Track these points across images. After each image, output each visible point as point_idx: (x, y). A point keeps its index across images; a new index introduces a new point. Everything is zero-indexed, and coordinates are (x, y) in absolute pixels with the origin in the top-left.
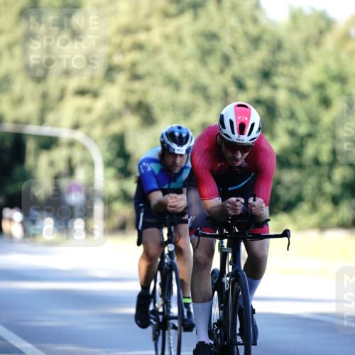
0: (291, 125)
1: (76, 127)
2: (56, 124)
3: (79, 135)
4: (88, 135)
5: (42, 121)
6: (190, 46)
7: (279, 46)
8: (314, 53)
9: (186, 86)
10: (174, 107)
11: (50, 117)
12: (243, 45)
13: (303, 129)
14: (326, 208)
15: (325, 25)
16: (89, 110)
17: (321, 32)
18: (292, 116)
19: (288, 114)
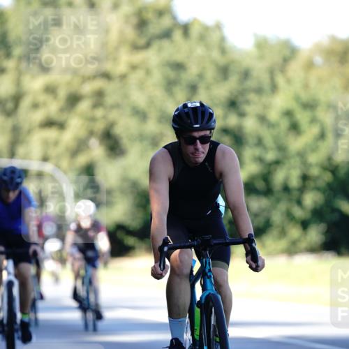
0: (257, 152)
1: (45, 159)
2: (26, 157)
3: (48, 168)
4: (58, 166)
5: (12, 155)
6: (157, 76)
7: (246, 74)
8: (280, 80)
9: (153, 115)
10: (141, 137)
11: (21, 150)
12: (210, 74)
13: (270, 156)
14: (295, 232)
15: (288, 53)
16: (56, 143)
17: (286, 61)
18: (260, 142)
19: (255, 141)
